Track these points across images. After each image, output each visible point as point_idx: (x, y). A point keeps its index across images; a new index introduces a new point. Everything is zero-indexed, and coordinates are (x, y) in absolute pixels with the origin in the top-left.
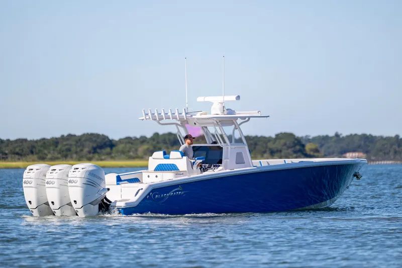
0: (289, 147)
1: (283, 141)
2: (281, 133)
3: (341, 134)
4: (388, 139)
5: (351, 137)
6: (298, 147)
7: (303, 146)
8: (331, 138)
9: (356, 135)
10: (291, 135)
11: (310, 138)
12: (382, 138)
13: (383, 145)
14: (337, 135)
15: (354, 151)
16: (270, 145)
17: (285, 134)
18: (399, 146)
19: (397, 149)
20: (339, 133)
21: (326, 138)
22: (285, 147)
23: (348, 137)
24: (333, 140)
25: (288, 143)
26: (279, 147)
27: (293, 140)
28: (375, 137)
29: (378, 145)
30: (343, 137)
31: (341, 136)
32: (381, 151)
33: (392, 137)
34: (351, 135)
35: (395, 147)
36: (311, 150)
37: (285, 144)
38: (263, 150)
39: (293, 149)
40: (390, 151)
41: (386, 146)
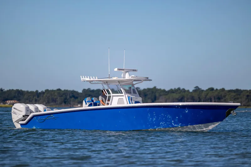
3: (4, 89)
4: (32, 92)
5: (10, 91)
9: (13, 90)
12: (28, 92)
13: (29, 96)
14: (1, 90)
15: (11, 100)
18: (38, 97)
19: (37, 99)
20: (3, 89)
23: (7, 91)
28: (24, 91)
29: (26, 97)
31: (4, 91)
32: (27, 99)
33: (34, 92)
34: (10, 90)
35: (36, 97)
40: (32, 100)
41: (30, 97)
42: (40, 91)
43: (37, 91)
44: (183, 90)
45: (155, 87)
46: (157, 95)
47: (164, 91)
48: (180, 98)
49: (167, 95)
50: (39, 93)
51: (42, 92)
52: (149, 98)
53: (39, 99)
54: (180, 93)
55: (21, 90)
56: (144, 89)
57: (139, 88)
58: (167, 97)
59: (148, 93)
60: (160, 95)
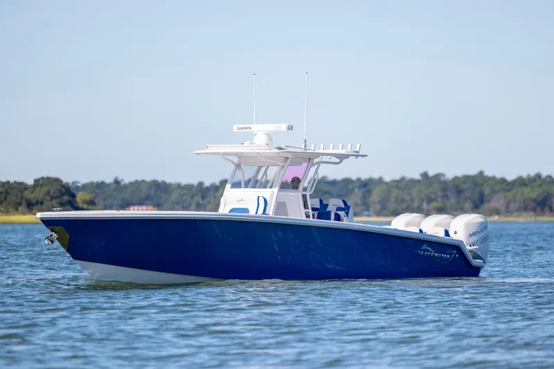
0: (52, 198)
1: (45, 189)
2: (43, 178)
3: (122, 180)
4: (189, 187)
5: (137, 184)
6: (66, 198)
7: (74, 196)
8: (109, 185)
9: (143, 181)
10: (57, 180)
11: (80, 185)
12: (179, 186)
13: (181, 196)
14: (117, 182)
15: (140, 204)
16: (28, 195)
17: (49, 179)
18: (203, 198)
19: (201, 202)
20: (120, 178)
21: (101, 186)
22: (48, 198)
23: (131, 184)
24: (112, 187)
25: (52, 191)
26: (40, 198)
27: (60, 187)
28: (170, 184)
29: (174, 197)
30: (125, 184)
31: (123, 183)
32: (178, 203)
33: (193, 185)
34: (136, 181)
35: (198, 198)
36: (84, 202)
37: (48, 193)
38: (18, 201)
39: (58, 200)
40: (190, 204)
41: (185, 197)
42: (207, 184)
43: (201, 184)
44: (548, 180)
45: (481, 173)
46: (487, 191)
47: (503, 181)
48: (540, 199)
49: (509, 190)
50: (206, 188)
51: (212, 185)
52: (466, 199)
53: (205, 202)
54: (540, 186)
55: (163, 182)
56: (456, 178)
57: (443, 175)
58: (510, 195)
59: (465, 186)
60: (494, 192)
